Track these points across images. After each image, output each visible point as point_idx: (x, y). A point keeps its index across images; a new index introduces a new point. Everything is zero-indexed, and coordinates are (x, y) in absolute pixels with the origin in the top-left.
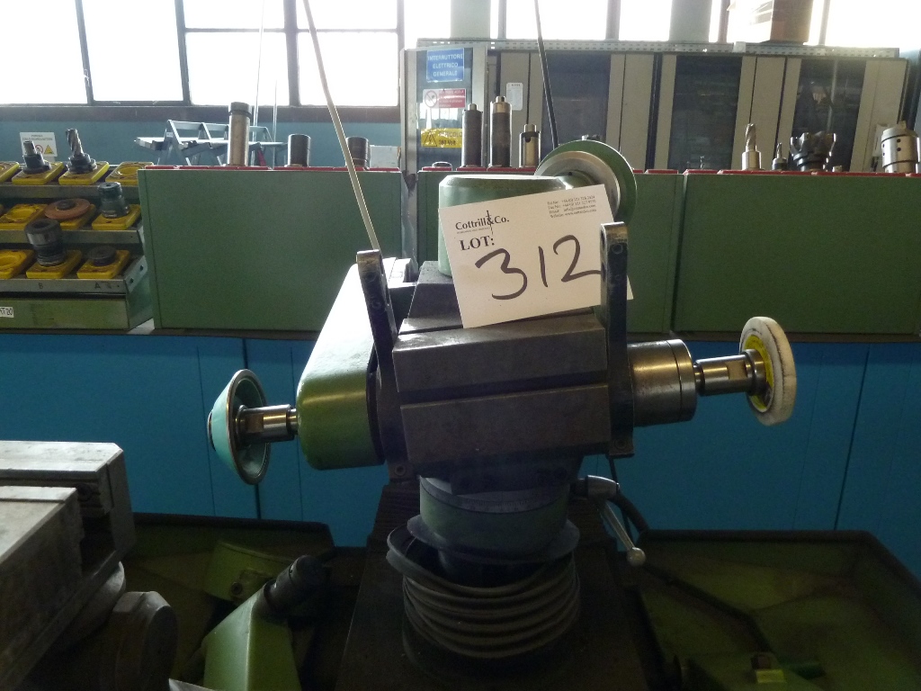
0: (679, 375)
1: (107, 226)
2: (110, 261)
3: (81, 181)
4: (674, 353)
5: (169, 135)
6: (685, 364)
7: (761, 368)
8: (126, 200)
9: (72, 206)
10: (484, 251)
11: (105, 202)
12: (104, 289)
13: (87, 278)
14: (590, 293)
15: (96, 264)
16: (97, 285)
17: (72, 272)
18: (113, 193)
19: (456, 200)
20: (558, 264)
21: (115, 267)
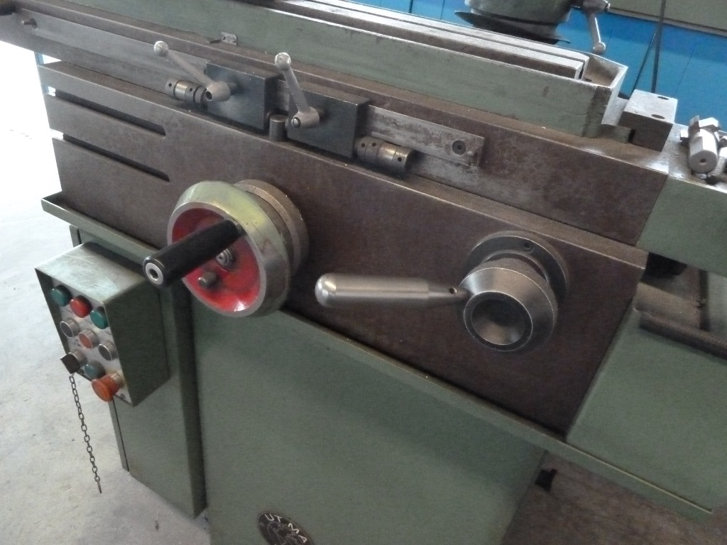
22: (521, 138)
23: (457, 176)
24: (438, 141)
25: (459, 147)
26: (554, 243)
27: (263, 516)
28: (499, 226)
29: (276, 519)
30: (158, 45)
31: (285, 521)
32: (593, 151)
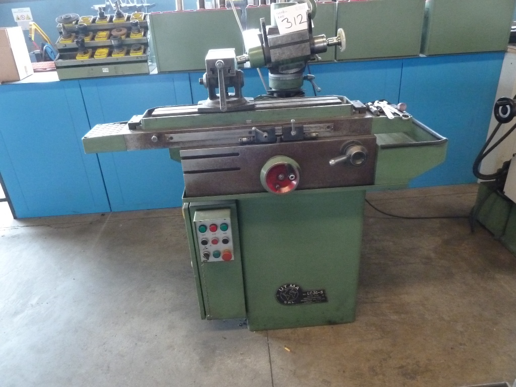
0: (324, 42)
1: (135, 37)
2: (139, 49)
3: (121, 21)
4: (323, 37)
5: (108, 3)
6: (325, 39)
7: (340, 39)
8: (140, 27)
9: (121, 31)
10: (283, 19)
11: (134, 28)
12: (140, 59)
13: (134, 55)
14: (305, 26)
15: (135, 50)
16: (137, 57)
17: (128, 53)
18: (136, 24)
19: (275, 8)
20: (298, 20)
21: (142, 51)
22: (341, 120)
23: (328, 134)
24: (323, 128)
25: (328, 127)
26: (357, 139)
27: (278, 291)
28: (345, 141)
29: (284, 288)
30: (253, 128)
31: (288, 286)
32: (356, 118)
